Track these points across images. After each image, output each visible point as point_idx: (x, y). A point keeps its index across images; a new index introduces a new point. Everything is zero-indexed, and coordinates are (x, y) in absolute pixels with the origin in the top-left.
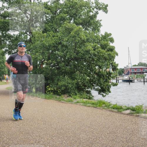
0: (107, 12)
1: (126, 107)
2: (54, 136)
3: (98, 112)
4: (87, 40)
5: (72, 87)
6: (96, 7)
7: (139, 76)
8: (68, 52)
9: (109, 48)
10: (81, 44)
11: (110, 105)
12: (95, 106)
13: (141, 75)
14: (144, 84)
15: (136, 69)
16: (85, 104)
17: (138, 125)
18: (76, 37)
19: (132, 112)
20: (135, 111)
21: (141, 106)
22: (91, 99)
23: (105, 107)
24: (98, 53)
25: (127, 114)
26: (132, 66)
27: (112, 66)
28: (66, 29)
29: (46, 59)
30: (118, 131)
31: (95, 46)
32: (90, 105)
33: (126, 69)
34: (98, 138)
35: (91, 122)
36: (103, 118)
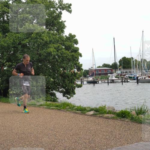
0: (71, 12)
1: (89, 108)
2: (14, 141)
3: (62, 114)
6: (59, 7)
7: (103, 78)
9: (73, 50)
11: (74, 106)
12: (59, 108)
13: (105, 76)
14: (108, 85)
15: (100, 70)
16: (48, 107)
17: (100, 126)
19: (96, 113)
20: (99, 112)
21: (105, 107)
22: (55, 102)
23: (69, 109)
24: (62, 54)
25: (91, 116)
26: (96, 67)
30: (81, 133)
32: (54, 107)
33: (91, 70)
34: (61, 140)
35: (54, 125)
36: (67, 121)
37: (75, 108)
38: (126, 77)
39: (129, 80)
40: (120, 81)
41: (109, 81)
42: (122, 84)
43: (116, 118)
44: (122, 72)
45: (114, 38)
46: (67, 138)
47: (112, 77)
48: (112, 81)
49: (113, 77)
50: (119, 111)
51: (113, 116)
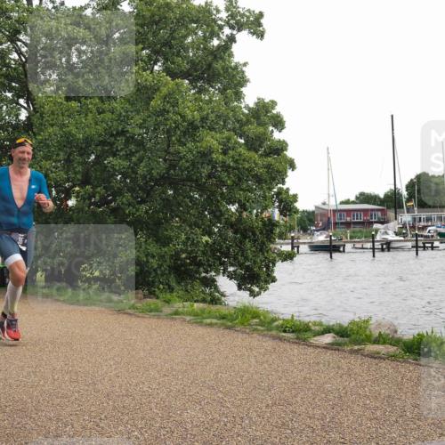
0: (262, 36)
1: (320, 324)
2: (103, 417)
3: (239, 341)
4: (204, 119)
5: (160, 266)
6: (227, 23)
7: (359, 235)
8: (143, 158)
9: (270, 147)
10: (185, 133)
11: (274, 320)
12: (230, 324)
13: (364, 230)
14: (374, 256)
15: (348, 212)
16: (198, 318)
17: (355, 379)
18: (168, 112)
19: (340, 340)
20: (350, 337)
21: (367, 321)
22: (216, 304)
23: (259, 327)
24: (236, 161)
25: (325, 348)
26: (338, 202)
27: (281, 201)
28: (138, 90)
29: (78, 180)
30: (299, 399)
31: (229, 139)
32: (214, 321)
33: (321, 211)
34: (238, 419)
35: (217, 374)
36: (253, 360)
37: (276, 323)
38: (429, 232)
39: (436, 244)
40: (410, 244)
41: (378, 245)
42: (417, 254)
43: (403, 358)
44: (414, 219)
45: (392, 116)
46: (256, 411)
47: (386, 233)
48: (384, 246)
49: (388, 232)
50: (412, 337)
51: (392, 349)
